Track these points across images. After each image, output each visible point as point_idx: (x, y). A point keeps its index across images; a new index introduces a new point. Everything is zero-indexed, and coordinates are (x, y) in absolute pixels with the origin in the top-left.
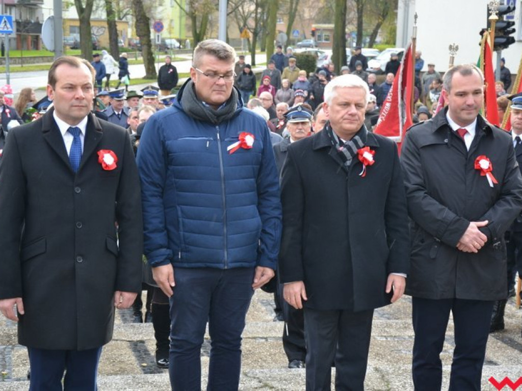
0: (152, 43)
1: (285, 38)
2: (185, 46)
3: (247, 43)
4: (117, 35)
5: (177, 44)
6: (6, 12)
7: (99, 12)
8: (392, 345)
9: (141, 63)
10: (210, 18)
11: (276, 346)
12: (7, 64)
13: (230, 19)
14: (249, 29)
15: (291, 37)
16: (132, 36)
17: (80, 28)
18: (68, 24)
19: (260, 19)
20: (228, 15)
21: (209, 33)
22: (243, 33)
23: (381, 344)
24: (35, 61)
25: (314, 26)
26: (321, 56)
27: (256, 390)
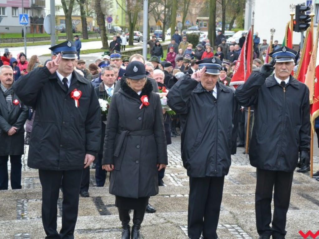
0: (106, 29)
1: (181, 25)
2: (125, 30)
4: (86, 24)
5: (120, 29)
6: (25, 12)
7: (77, 11)
8: (240, 199)
9: (100, 40)
10: (139, 14)
11: (175, 200)
12: (25, 41)
13: (150, 15)
14: (161, 20)
15: (185, 25)
16: (95, 25)
17: (66, 20)
18: (59, 18)
19: (167, 15)
20: (149, 12)
21: (138, 23)
22: (158, 23)
23: (234, 198)
24: (41, 40)
25: (198, 18)
26: (202, 35)
27: (163, 224)
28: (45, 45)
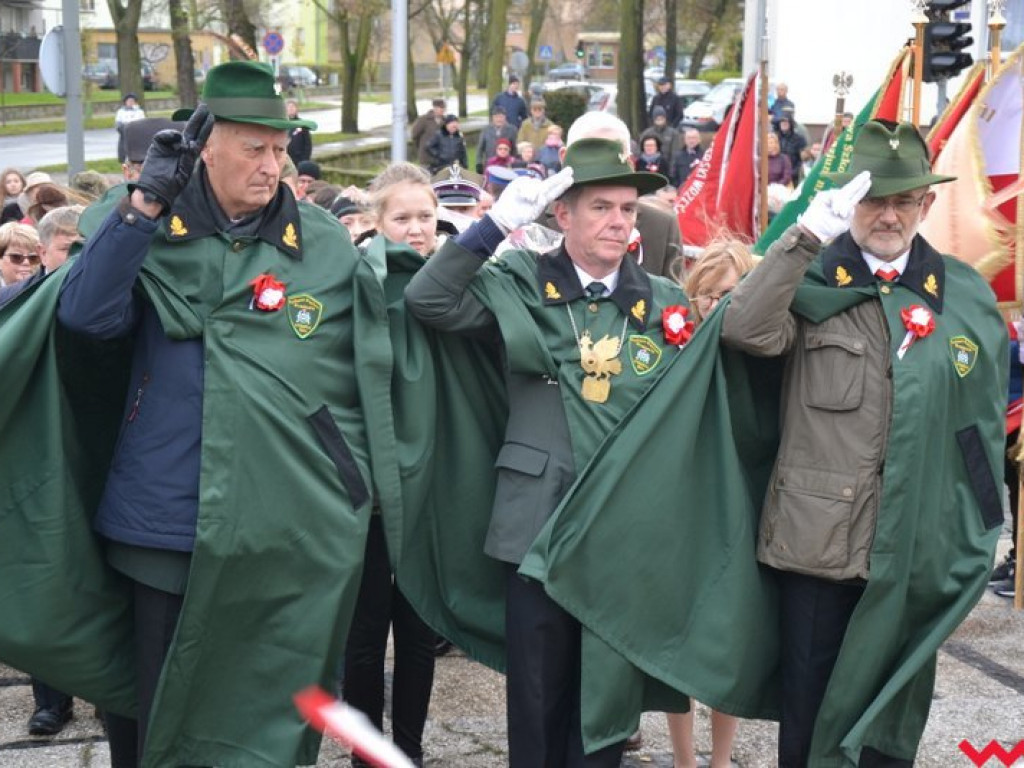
1: (525, 61)
2: (328, 81)
3: (449, 71)
4: (192, 60)
5: (313, 77)
7: (156, 15)
10: (376, 22)
13: (414, 26)
14: (453, 44)
15: (537, 60)
17: (118, 46)
18: (96, 39)
19: (474, 25)
20: (410, 17)
21: (375, 53)
22: (442, 53)
24: (30, 114)
25: (582, 36)
26: (595, 97)
27: (469, 759)
28: (46, 132)
